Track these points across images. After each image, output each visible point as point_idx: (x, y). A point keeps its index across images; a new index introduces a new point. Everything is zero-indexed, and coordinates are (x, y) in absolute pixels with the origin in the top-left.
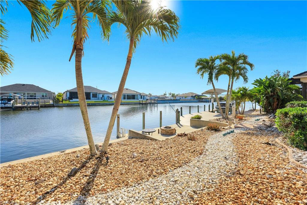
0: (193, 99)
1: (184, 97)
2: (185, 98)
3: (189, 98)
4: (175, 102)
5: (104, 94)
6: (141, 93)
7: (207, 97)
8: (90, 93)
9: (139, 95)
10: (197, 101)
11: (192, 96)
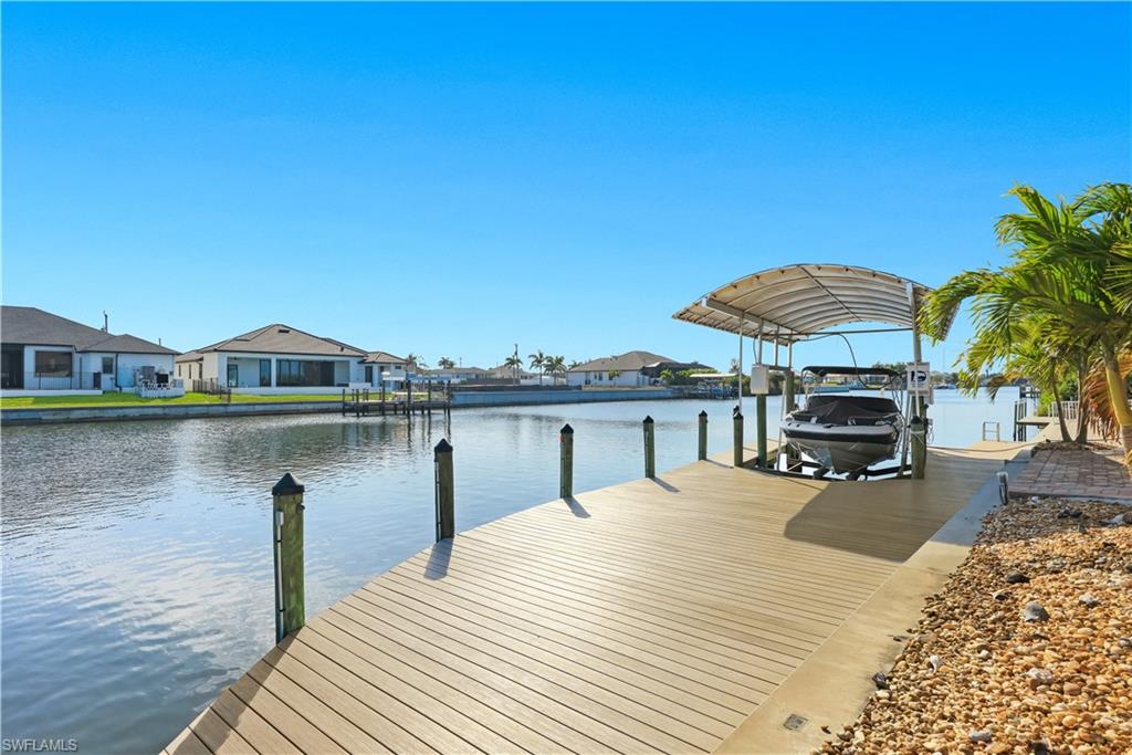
0: (650, 384)
1: (606, 376)
2: (611, 378)
3: (631, 378)
4: (555, 398)
5: (117, 353)
6: (366, 354)
7: (715, 372)
8: (23, 345)
9: (353, 363)
10: (669, 394)
11: (644, 371)
